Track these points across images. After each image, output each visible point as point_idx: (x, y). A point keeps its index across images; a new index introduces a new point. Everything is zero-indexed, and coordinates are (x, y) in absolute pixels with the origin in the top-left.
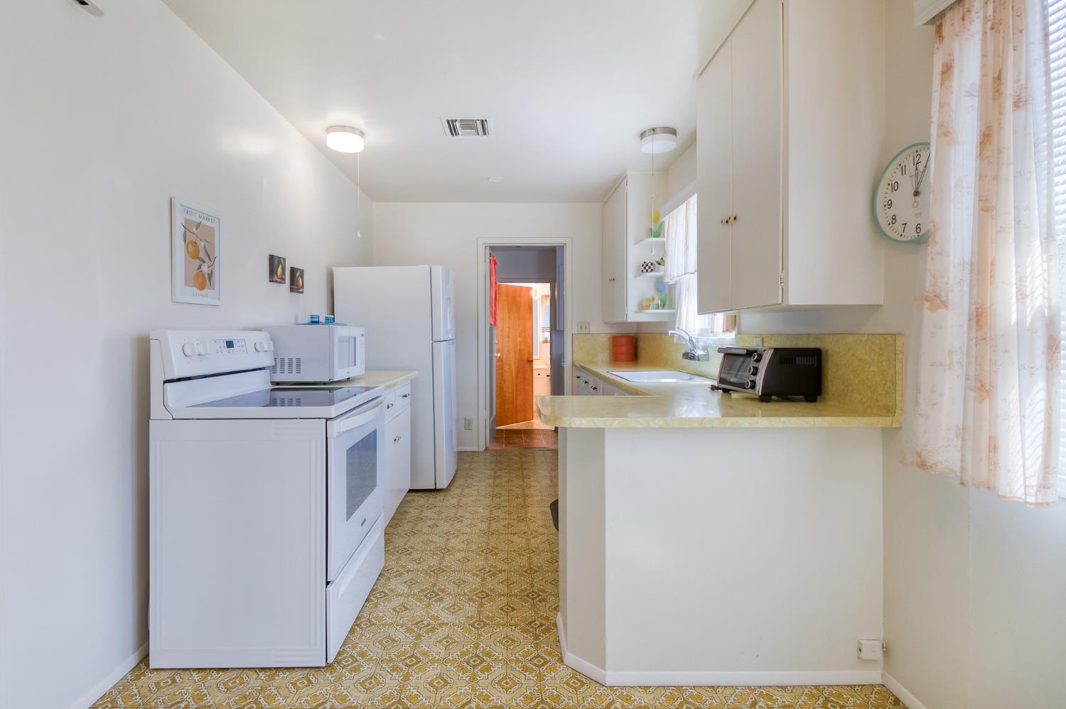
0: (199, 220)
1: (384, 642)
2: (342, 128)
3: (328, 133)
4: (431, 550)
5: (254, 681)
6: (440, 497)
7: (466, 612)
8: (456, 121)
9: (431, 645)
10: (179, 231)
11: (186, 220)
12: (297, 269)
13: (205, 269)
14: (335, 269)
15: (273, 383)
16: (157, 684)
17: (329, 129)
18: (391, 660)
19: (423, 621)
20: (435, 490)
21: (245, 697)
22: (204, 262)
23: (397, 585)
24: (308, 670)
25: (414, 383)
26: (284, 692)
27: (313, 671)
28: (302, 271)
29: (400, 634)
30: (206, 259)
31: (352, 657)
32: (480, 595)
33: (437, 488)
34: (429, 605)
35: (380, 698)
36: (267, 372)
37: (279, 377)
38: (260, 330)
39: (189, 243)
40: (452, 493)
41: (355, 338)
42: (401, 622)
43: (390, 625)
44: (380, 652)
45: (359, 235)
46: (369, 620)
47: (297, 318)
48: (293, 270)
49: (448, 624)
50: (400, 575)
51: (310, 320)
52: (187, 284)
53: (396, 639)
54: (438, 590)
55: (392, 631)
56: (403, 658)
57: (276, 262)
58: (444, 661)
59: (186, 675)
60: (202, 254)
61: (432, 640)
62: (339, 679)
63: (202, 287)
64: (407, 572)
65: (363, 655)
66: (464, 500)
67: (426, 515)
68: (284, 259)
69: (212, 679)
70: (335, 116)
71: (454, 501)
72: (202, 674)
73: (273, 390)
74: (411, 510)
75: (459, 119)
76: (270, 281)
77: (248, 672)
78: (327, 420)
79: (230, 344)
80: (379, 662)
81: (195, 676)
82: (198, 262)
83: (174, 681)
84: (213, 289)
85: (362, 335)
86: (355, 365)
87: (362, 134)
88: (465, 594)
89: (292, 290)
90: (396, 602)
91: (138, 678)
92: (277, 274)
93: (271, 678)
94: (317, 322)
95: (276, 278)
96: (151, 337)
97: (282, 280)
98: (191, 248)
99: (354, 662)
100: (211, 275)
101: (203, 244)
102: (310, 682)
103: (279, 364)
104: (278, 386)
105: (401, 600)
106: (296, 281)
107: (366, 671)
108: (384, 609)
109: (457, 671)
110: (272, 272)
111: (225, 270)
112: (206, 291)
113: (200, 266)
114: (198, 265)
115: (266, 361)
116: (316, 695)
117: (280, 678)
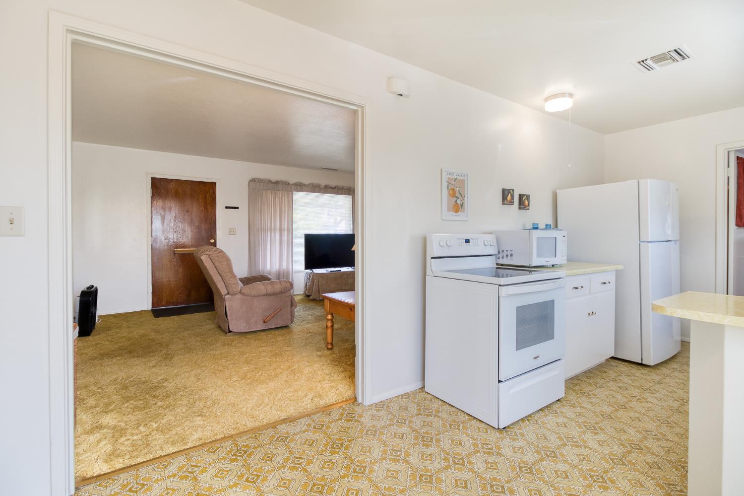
0: (456, 177)
1: (539, 436)
2: (555, 96)
3: (546, 102)
4: (609, 402)
5: (462, 417)
6: (645, 371)
7: (613, 450)
8: (646, 60)
9: (570, 453)
10: (445, 184)
11: (449, 178)
12: (524, 195)
13: (459, 202)
14: (558, 191)
15: (497, 264)
16: (425, 398)
17: (546, 100)
18: (538, 446)
19: (574, 438)
20: (641, 365)
21: (455, 421)
22: (458, 198)
23: (568, 411)
24: (489, 426)
25: (619, 275)
26: (472, 429)
27: (491, 428)
28: (528, 197)
29: (553, 438)
30: (460, 196)
31: (515, 433)
32: (633, 446)
33: (644, 363)
34: (584, 432)
35: (519, 460)
36: (494, 257)
37: (501, 261)
38: (491, 233)
39: (451, 189)
40: (658, 372)
41: (556, 238)
42: (557, 431)
43: (550, 430)
44: (534, 439)
45: (570, 165)
46: (537, 421)
47: (524, 226)
48: (521, 196)
49: (591, 449)
50: (574, 407)
51: (532, 227)
52: (449, 210)
53: (548, 439)
54: (599, 427)
55: (548, 433)
56: (546, 450)
57: (506, 192)
58: (574, 466)
59: (437, 400)
60: (457, 195)
61: (573, 451)
62: (502, 439)
63: (457, 211)
64: (581, 407)
65: (522, 435)
66: (667, 380)
67: (621, 379)
68: (513, 190)
69: (446, 407)
70: (550, 90)
71: (658, 378)
72: (443, 403)
73: (497, 268)
74: (611, 372)
75: (649, 57)
76: (503, 204)
77: (461, 412)
78: (500, 285)
79: (467, 241)
80: (530, 444)
81: (440, 403)
82: (455, 199)
83: (431, 400)
84: (464, 212)
85: (564, 236)
86: (555, 257)
87: (571, 95)
88: (620, 439)
89: (520, 208)
90: (561, 420)
91: (420, 392)
92: (507, 200)
93: (470, 420)
94: (537, 228)
95: (506, 202)
96: (427, 237)
97: (511, 203)
98: (451, 192)
99: (515, 435)
100: (462, 205)
101: (458, 189)
102: (487, 432)
103: (501, 253)
104: (501, 266)
105: (566, 420)
106: (523, 202)
107: (520, 443)
108: (550, 420)
109: (580, 476)
110: (504, 198)
111: (470, 201)
112: (459, 213)
113: (456, 201)
114: (455, 200)
115: (492, 250)
116: (486, 439)
117: (474, 422)
